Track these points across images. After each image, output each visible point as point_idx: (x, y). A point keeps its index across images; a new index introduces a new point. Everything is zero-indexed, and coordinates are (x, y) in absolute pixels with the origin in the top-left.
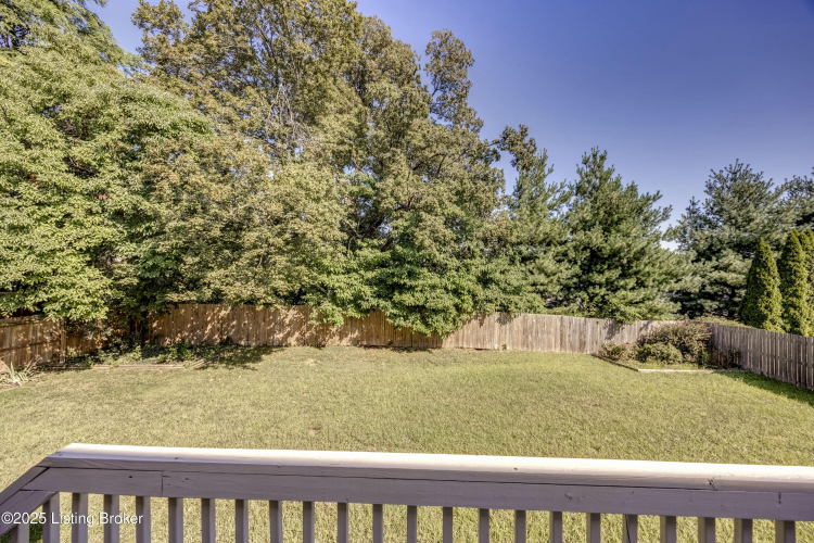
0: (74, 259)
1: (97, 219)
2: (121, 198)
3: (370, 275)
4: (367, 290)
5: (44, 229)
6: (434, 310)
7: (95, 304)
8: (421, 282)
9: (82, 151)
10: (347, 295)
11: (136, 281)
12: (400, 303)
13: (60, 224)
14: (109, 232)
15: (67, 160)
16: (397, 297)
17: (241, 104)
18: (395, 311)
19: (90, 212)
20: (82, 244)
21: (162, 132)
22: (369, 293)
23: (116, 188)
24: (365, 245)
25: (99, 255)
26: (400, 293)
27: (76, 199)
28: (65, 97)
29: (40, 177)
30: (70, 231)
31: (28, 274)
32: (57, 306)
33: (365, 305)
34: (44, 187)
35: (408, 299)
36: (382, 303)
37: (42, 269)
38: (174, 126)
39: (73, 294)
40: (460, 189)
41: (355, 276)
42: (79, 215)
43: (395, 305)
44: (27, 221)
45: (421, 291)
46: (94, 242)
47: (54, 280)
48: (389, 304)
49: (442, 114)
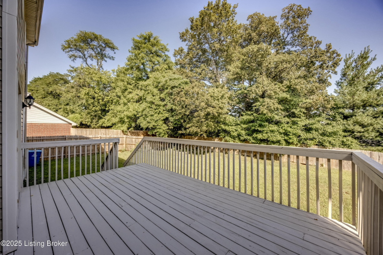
0: (161, 122)
1: (165, 112)
2: (169, 106)
3: (245, 126)
4: (243, 132)
5: (156, 115)
6: (272, 142)
7: (165, 133)
8: (265, 129)
9: (162, 96)
10: (235, 134)
11: (172, 128)
12: (256, 138)
13: (159, 114)
14: (167, 115)
15: (160, 98)
16: (255, 135)
17: (199, 70)
18: (253, 141)
19: (164, 110)
20: (162, 118)
21: (177, 87)
22: (244, 134)
23: (168, 103)
24: (244, 114)
25: (166, 120)
26: (257, 134)
27: (161, 107)
28: (159, 83)
29: (155, 103)
30: (160, 115)
31: (154, 126)
32: (158, 133)
33: (242, 138)
34: (156, 105)
35: (260, 136)
36: (249, 137)
37: (156, 124)
38: (180, 85)
39: (161, 131)
40: (288, 84)
41: (239, 127)
42: (162, 111)
43: (254, 138)
44: (153, 114)
45: (266, 133)
46: (165, 118)
47: (158, 127)
48: (251, 138)
49: (294, 45)
